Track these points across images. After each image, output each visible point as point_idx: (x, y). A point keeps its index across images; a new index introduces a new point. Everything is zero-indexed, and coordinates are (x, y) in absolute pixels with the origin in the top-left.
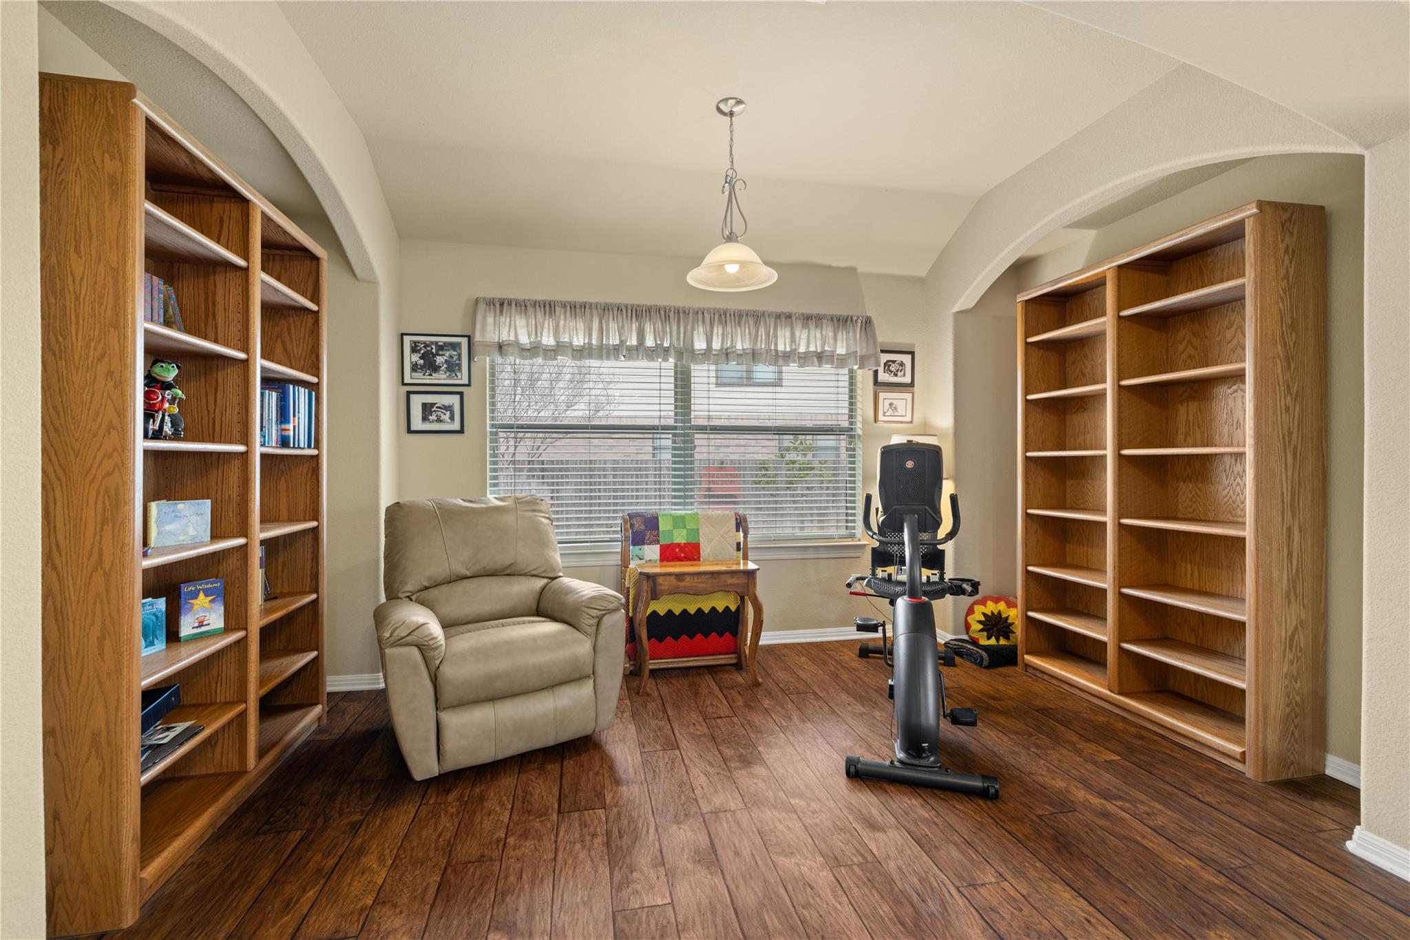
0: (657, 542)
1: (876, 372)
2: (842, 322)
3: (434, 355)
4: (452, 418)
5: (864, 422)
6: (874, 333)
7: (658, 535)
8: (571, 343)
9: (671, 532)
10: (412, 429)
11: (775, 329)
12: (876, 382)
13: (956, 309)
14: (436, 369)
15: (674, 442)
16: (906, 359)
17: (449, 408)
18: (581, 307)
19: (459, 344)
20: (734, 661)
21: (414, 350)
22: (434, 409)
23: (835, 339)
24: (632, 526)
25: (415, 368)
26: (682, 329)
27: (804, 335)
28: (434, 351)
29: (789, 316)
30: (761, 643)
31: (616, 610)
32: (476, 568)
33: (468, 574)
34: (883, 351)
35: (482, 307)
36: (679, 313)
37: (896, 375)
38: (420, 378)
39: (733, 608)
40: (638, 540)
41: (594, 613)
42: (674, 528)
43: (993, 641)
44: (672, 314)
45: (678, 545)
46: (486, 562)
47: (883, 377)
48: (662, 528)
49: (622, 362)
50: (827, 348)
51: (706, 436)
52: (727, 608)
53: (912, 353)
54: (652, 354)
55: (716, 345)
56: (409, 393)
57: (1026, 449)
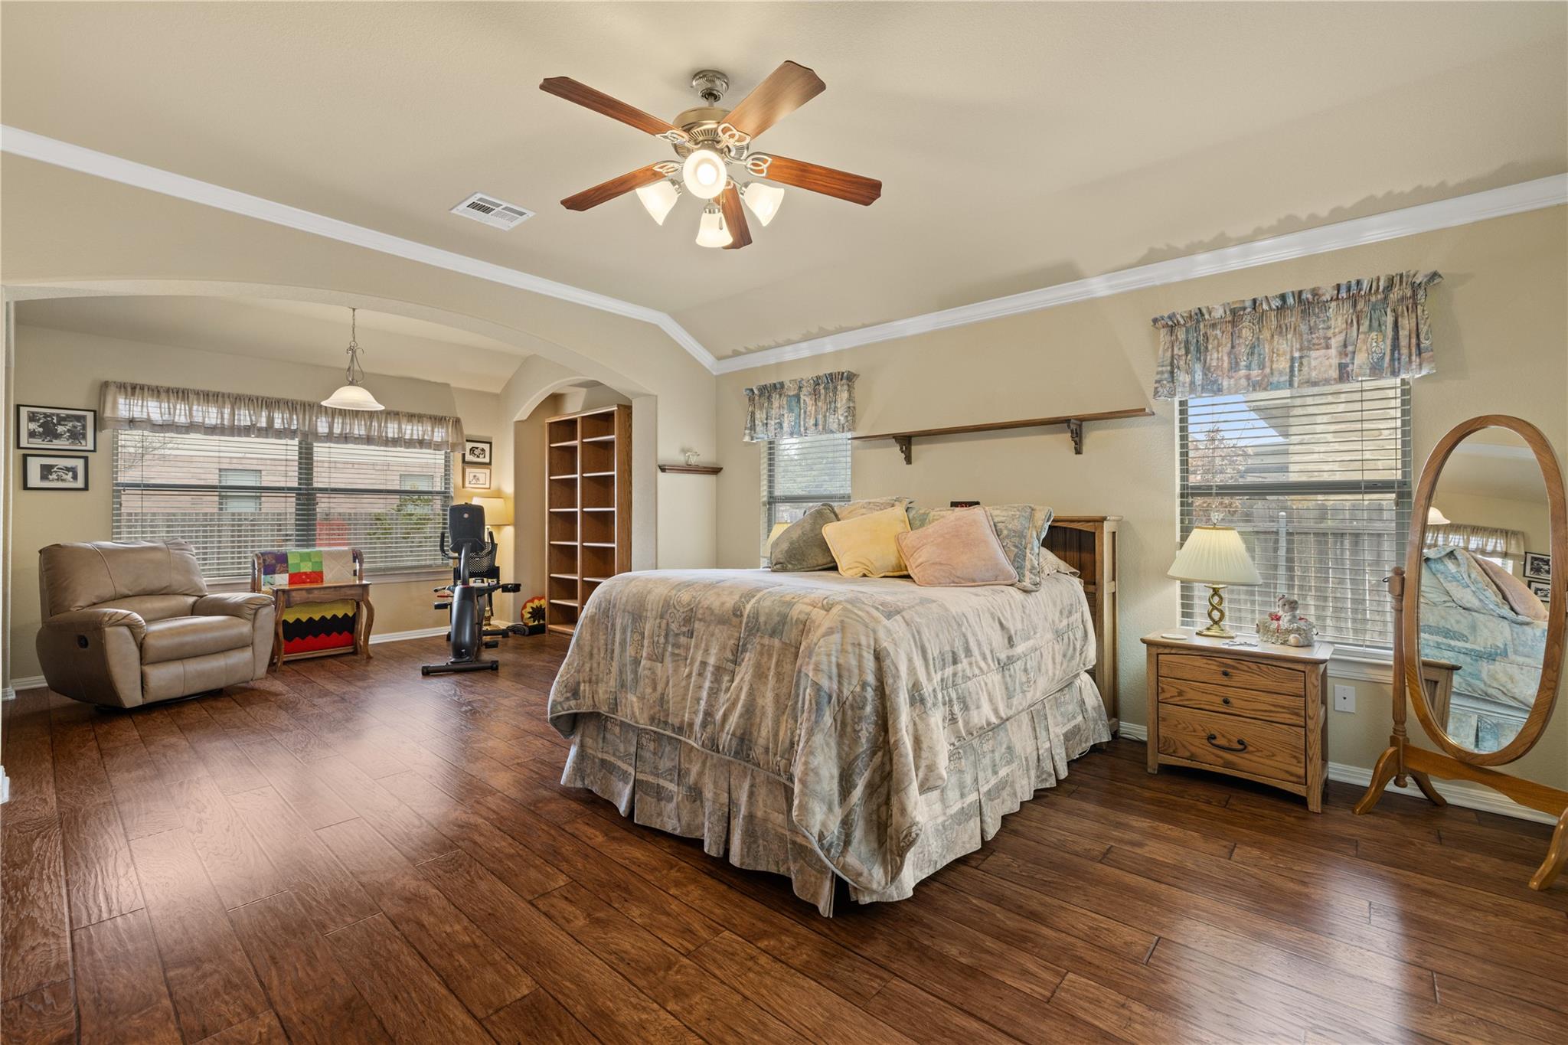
0: (287, 572)
1: (464, 455)
2: (438, 420)
3: (55, 425)
4: (75, 477)
5: (455, 488)
6: (461, 429)
7: (287, 567)
8: (203, 423)
9: (298, 564)
10: (29, 486)
11: (386, 422)
12: (464, 461)
13: (515, 420)
14: (58, 436)
15: (298, 499)
16: (486, 447)
17: (73, 470)
18: (214, 396)
19: (84, 418)
20: (351, 651)
21: (32, 418)
22: (55, 469)
23: (433, 431)
24: (264, 560)
25: (32, 434)
26: (307, 417)
27: (409, 427)
28: (55, 421)
29: (397, 414)
30: (370, 643)
31: (268, 605)
32: (137, 589)
33: (130, 593)
34: (467, 441)
35: (112, 390)
36: (304, 405)
37: (478, 457)
38: (38, 443)
39: (350, 614)
40: (269, 570)
41: (253, 607)
42: (301, 561)
43: (536, 623)
44: (298, 407)
45: (305, 573)
46: (145, 583)
47: (469, 458)
48: (290, 562)
49: (253, 439)
50: (426, 437)
51: (327, 495)
52: (346, 615)
53: (490, 443)
54: (280, 434)
55: (337, 430)
56: (25, 457)
57: (550, 508)
